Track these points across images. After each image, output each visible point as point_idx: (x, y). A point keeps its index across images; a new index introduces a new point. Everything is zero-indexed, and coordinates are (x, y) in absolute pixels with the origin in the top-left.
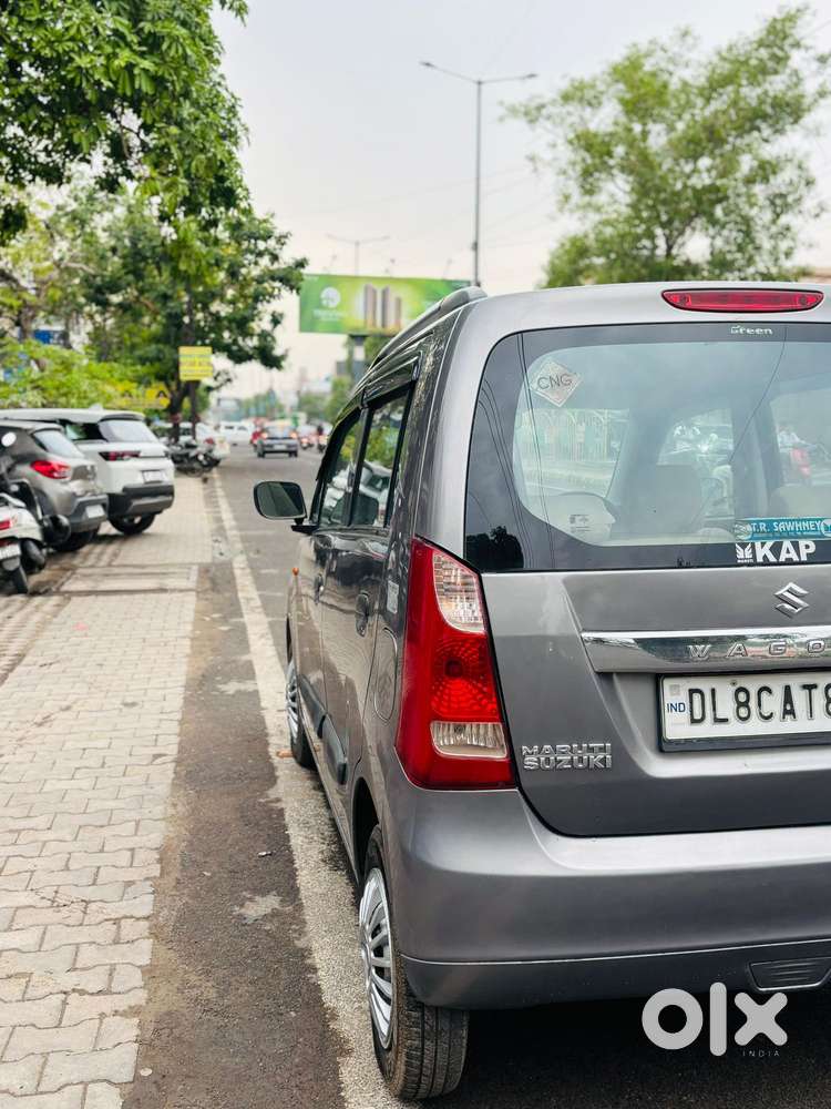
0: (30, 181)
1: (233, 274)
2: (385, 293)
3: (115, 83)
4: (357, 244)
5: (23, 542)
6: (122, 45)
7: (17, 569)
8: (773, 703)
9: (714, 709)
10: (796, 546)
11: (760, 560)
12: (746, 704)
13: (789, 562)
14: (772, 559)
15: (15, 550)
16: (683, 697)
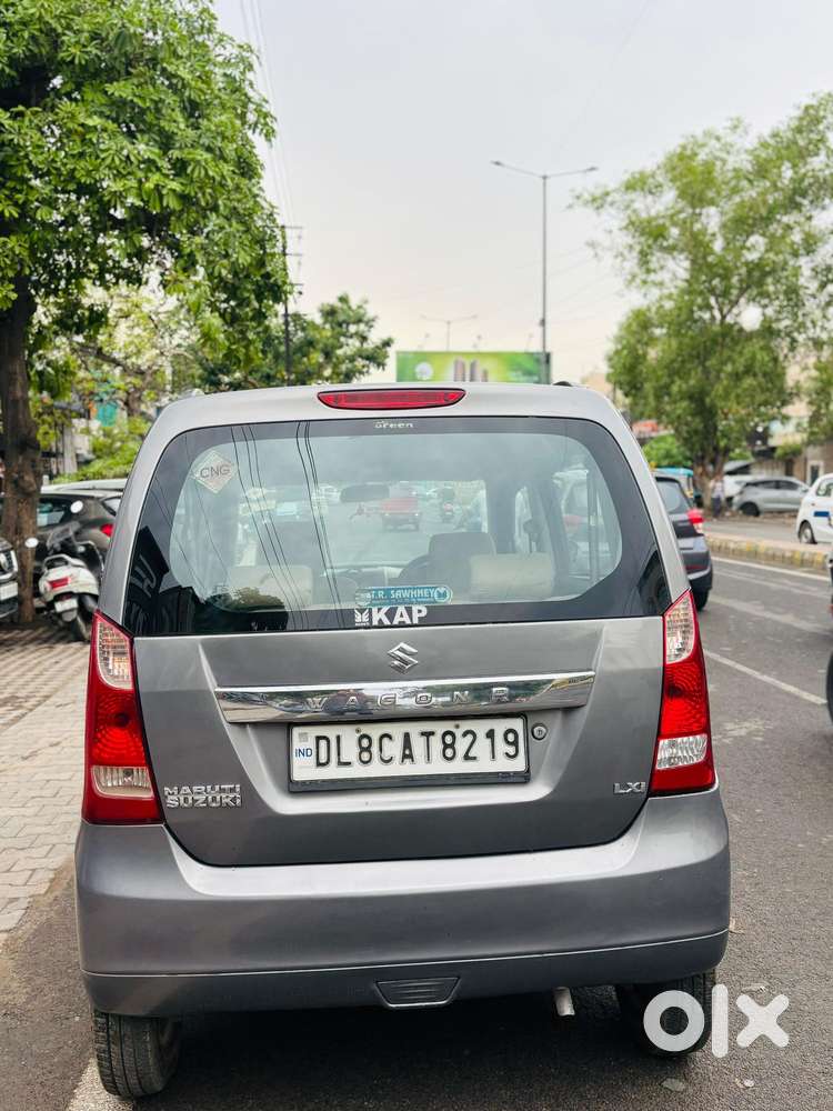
0: (114, 284)
1: (328, 354)
2: (473, 366)
3: (146, 203)
4: (449, 323)
5: (81, 597)
6: (154, 169)
7: (75, 621)
8: (394, 748)
9: (339, 754)
10: (409, 611)
11: (375, 623)
12: (368, 749)
13: (402, 625)
14: (387, 622)
15: (73, 603)
16: (311, 744)
